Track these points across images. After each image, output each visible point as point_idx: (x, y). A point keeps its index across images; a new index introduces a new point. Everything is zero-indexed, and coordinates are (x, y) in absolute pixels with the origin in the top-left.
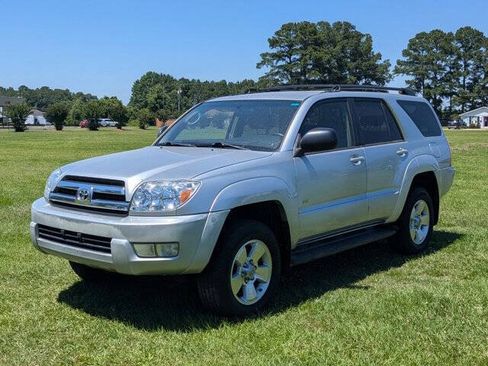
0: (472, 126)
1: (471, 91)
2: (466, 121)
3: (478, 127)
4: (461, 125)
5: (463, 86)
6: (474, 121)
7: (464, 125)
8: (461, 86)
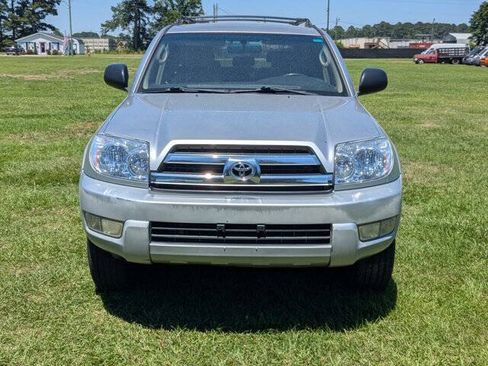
0: (30, 53)
1: (21, 16)
2: (24, 46)
3: (36, 53)
4: (18, 51)
5: (12, 10)
6: (31, 46)
7: (22, 50)
8: (9, 10)
